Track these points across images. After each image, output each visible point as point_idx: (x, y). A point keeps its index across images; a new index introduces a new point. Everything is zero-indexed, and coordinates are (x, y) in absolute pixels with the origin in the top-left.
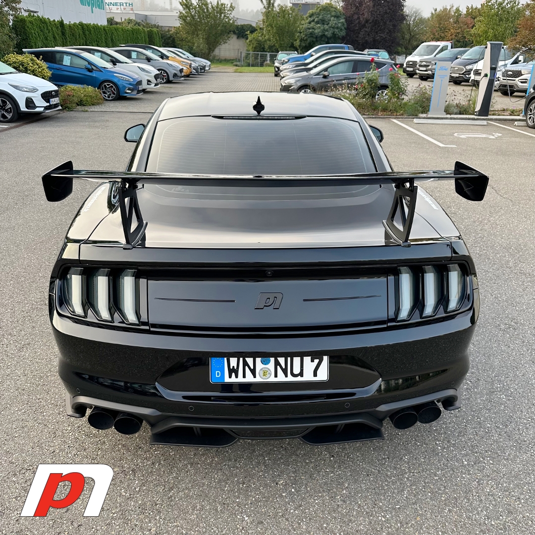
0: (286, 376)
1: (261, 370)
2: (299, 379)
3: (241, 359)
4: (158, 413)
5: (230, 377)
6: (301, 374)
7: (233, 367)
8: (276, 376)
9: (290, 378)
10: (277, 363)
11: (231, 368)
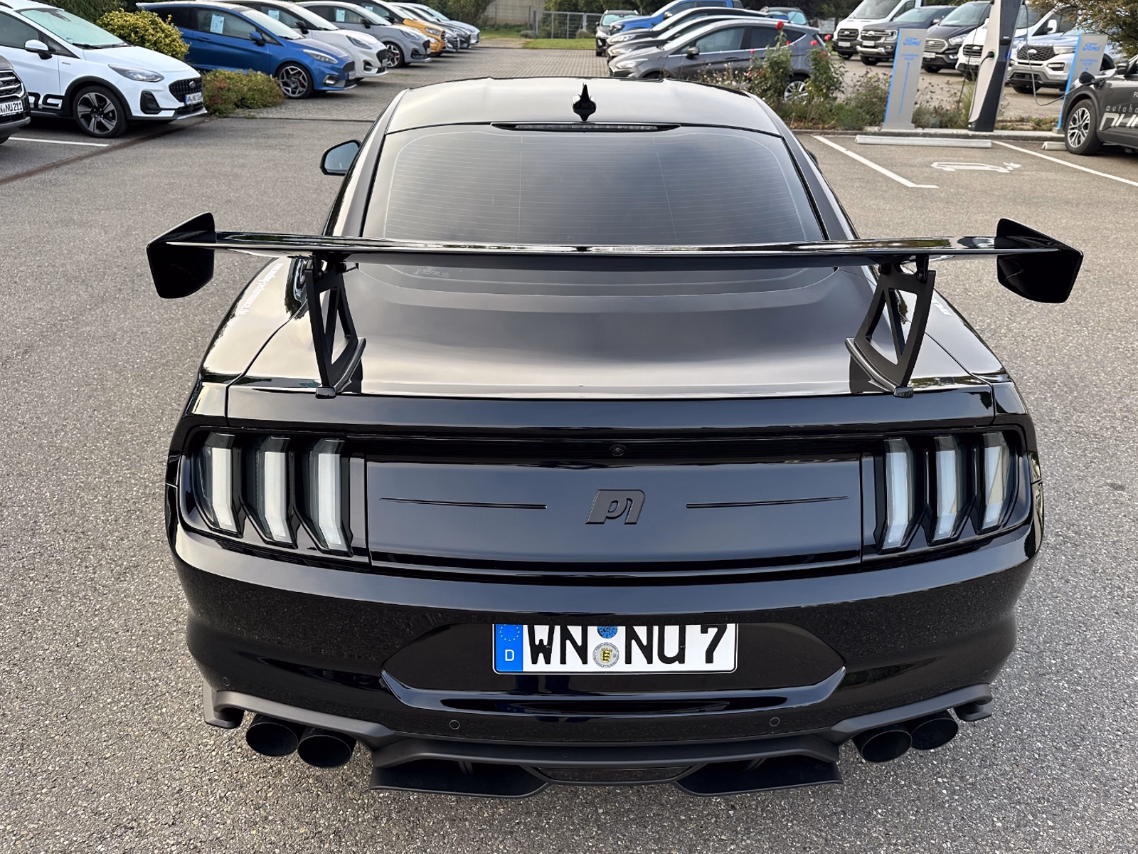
0: (650, 661)
1: (598, 647)
2: (676, 667)
3: (557, 629)
4: (387, 732)
5: (535, 661)
6: (680, 658)
7: (541, 641)
8: (628, 661)
9: (658, 666)
10: (631, 636)
11: (537, 642)
